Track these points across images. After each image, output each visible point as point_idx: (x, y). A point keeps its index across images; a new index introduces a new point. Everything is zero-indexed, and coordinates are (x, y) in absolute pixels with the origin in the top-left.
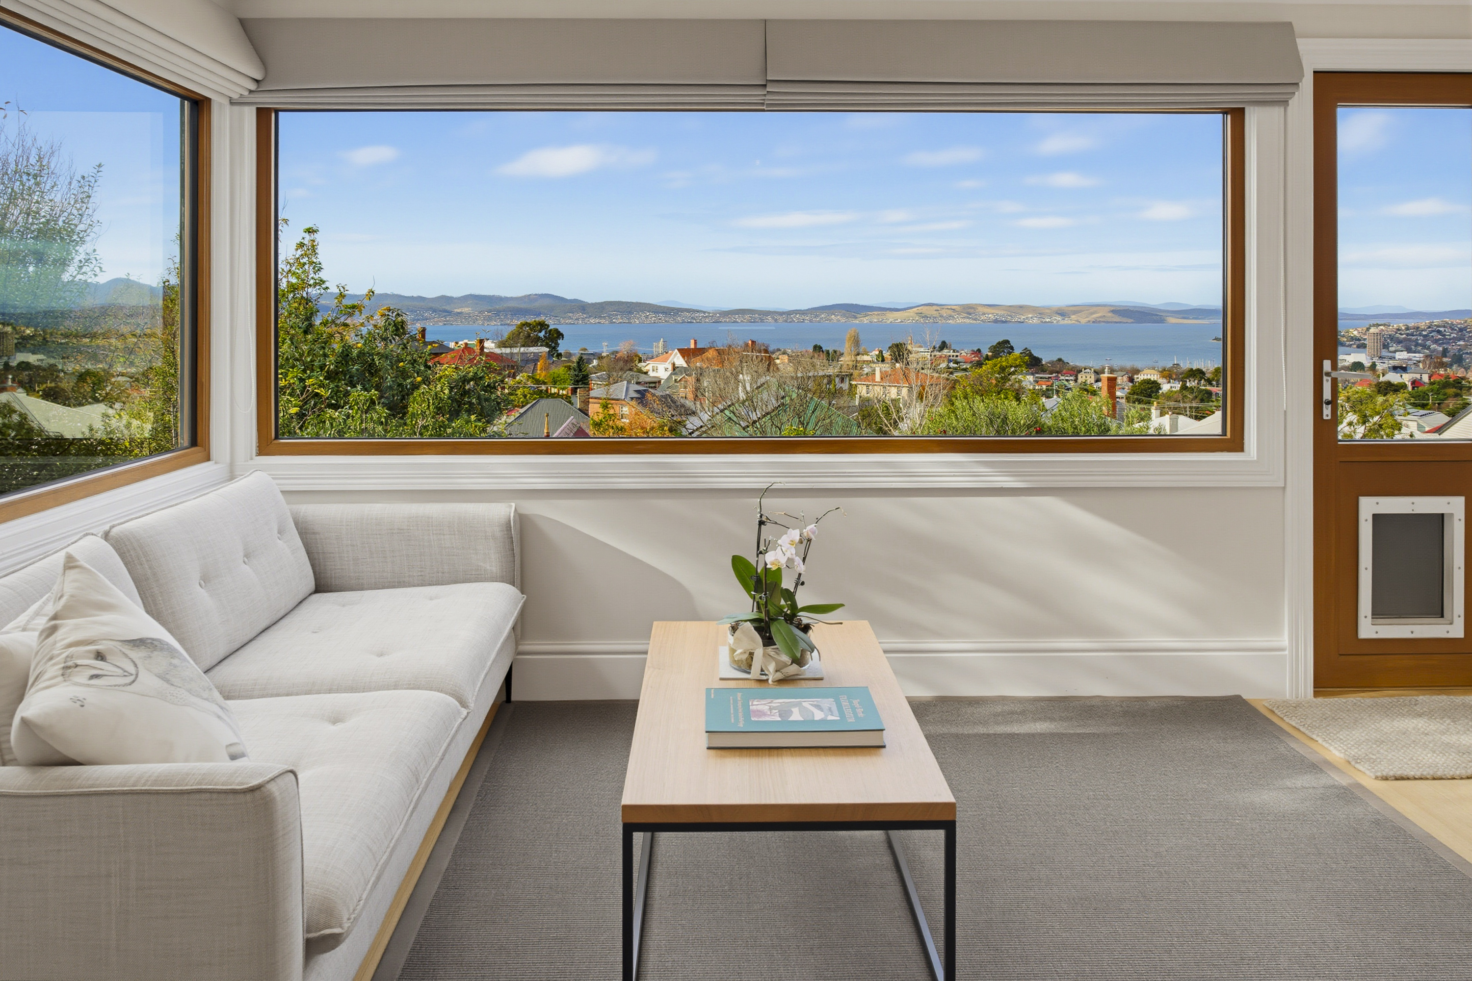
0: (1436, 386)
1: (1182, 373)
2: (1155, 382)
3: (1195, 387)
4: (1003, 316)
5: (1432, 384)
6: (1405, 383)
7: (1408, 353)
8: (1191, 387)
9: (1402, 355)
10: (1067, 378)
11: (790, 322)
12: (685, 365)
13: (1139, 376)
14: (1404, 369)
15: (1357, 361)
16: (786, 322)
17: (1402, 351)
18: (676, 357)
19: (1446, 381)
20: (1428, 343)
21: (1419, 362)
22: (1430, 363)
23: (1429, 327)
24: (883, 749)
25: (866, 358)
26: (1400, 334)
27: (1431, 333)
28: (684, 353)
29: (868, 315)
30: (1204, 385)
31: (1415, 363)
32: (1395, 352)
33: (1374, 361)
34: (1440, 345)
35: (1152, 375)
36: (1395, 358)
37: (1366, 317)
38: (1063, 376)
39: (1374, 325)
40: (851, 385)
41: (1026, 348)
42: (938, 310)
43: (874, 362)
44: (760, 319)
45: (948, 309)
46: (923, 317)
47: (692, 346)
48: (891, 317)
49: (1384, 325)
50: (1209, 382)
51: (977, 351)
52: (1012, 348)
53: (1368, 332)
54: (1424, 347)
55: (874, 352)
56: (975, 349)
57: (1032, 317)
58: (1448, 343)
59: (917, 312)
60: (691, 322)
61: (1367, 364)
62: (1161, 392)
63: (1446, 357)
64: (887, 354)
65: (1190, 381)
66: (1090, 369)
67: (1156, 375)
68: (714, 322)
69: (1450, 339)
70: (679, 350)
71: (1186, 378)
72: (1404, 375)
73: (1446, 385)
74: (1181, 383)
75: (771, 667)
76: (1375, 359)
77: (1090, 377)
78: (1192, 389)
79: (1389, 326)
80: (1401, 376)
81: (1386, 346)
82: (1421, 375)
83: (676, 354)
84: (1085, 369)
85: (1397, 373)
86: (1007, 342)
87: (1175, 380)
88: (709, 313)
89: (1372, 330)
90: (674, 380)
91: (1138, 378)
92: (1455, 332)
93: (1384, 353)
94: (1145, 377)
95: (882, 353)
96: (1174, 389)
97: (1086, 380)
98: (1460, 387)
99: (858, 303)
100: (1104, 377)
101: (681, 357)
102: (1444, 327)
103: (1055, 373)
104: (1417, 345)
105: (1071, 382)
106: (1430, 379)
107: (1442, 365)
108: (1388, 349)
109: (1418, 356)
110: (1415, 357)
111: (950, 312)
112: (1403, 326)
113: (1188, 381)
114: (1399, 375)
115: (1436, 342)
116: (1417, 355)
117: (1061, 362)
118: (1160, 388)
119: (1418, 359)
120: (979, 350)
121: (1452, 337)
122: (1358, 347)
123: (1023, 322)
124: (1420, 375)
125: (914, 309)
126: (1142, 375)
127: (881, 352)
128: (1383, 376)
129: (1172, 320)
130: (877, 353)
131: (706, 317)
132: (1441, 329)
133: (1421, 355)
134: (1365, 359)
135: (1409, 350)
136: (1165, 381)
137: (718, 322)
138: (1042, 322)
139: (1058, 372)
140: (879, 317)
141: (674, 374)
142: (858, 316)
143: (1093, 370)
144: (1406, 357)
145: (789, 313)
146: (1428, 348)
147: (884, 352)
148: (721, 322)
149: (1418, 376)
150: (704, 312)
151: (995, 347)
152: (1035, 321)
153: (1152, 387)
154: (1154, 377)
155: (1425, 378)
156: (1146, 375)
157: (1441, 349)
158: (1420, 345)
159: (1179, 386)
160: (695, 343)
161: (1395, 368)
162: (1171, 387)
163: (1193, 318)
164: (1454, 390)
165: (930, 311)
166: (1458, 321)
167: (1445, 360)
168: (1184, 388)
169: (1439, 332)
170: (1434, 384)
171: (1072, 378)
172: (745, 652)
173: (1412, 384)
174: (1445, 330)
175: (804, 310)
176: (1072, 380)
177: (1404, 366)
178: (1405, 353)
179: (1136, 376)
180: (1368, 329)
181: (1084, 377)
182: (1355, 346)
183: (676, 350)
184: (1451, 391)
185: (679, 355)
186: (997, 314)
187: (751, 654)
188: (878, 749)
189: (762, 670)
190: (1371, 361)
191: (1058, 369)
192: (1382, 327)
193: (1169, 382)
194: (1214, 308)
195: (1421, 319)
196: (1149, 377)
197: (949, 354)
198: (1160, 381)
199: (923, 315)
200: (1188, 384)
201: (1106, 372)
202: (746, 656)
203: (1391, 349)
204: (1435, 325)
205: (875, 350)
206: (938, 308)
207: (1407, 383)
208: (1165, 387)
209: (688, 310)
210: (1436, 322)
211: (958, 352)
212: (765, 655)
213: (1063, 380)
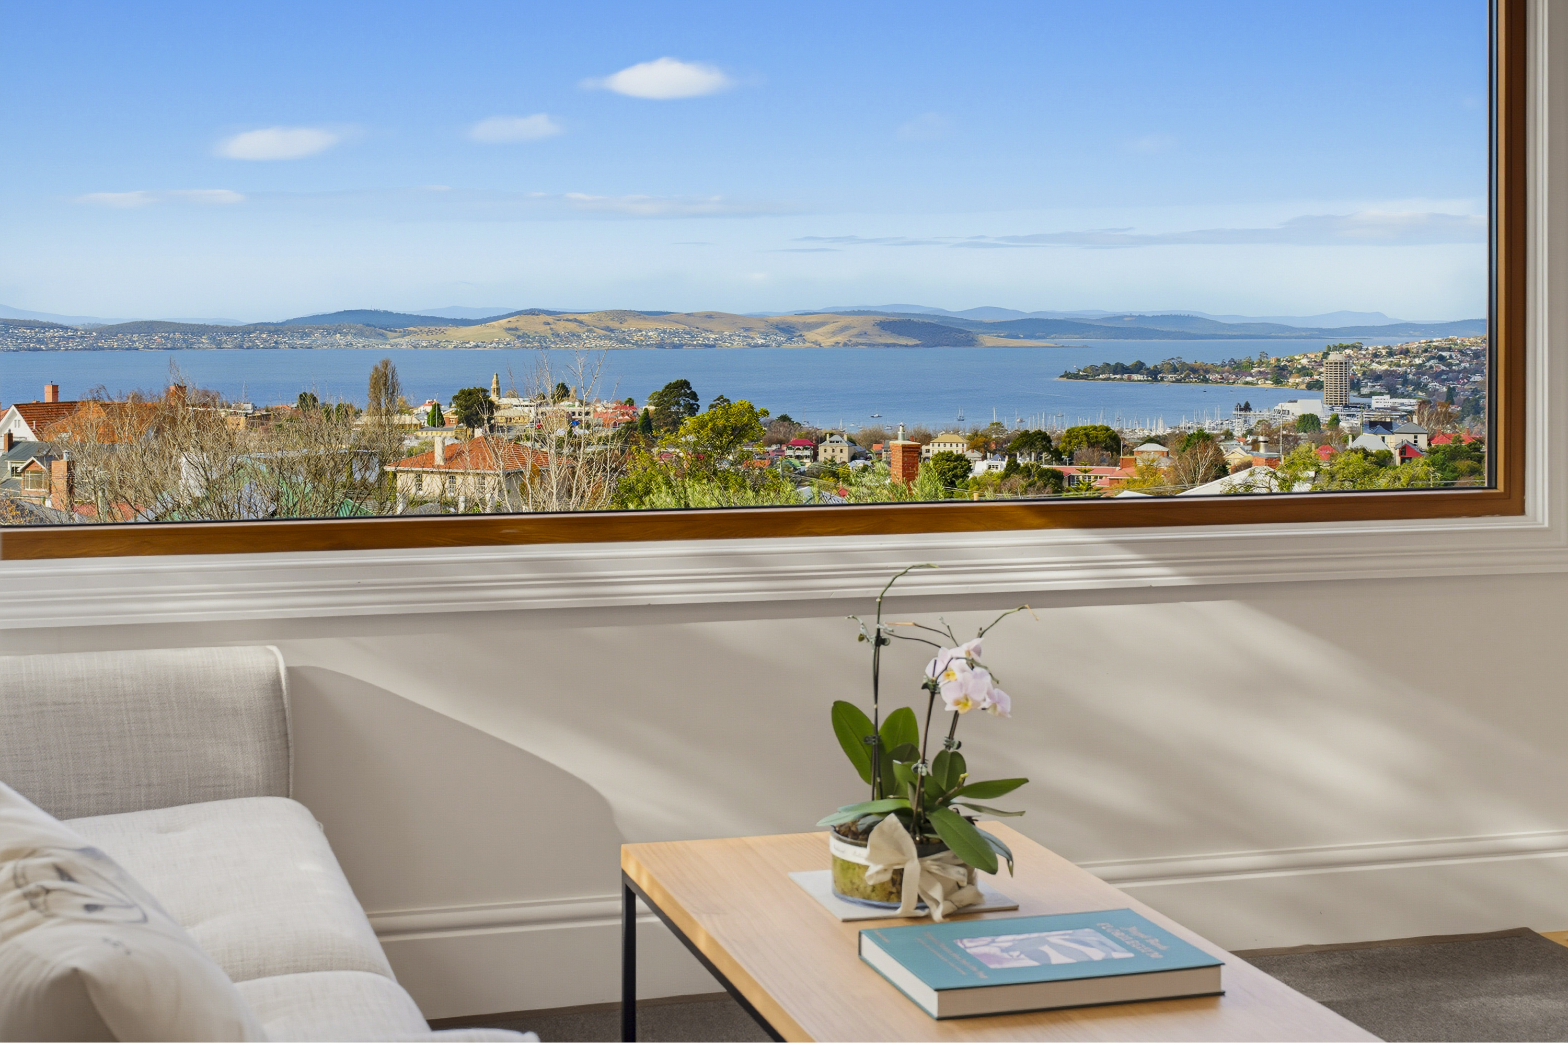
0: (1439, 456)
1: (1006, 441)
2: (960, 458)
3: (1032, 466)
4: (675, 333)
5: (1433, 452)
6: (1389, 452)
7: (1391, 398)
8: (1026, 467)
9: (1382, 402)
10: (798, 453)
11: (248, 348)
12: (32, 438)
13: (930, 447)
14: (1388, 427)
15: (1307, 413)
16: (241, 347)
17: (1381, 394)
18: (13, 423)
19: (1455, 448)
20: (1424, 379)
21: (1411, 413)
22: (1431, 414)
23: (1426, 351)
24: (1222, 999)
25: (407, 419)
26: (1379, 363)
27: (1428, 361)
28: (30, 412)
29: (409, 333)
30: (1047, 462)
31: (1402, 416)
32: (1370, 395)
33: (1335, 412)
34: (1442, 382)
35: (954, 445)
36: (1369, 407)
37: (1322, 333)
38: (791, 449)
39: (1336, 348)
40: (383, 474)
41: (721, 397)
42: (549, 324)
43: (422, 428)
44: (185, 341)
45: (568, 320)
46: (519, 337)
47: (48, 398)
48: (457, 334)
49: (1353, 347)
50: (1057, 456)
51: (627, 402)
52: (694, 396)
53: (1325, 361)
54: (1418, 386)
55: (422, 408)
56: (624, 400)
57: (730, 336)
58: (1457, 379)
59: (508, 326)
60: (35, 349)
61: (1325, 418)
62: (971, 476)
63: (1453, 403)
64: (449, 412)
65: (1021, 454)
66: (842, 436)
67: (960, 445)
68: (85, 349)
69: (1459, 372)
70: (17, 406)
71: (1018, 449)
72: (1388, 437)
73: (1454, 454)
74: (1007, 459)
75: (937, 892)
76: (1338, 410)
77: (841, 451)
78: (1027, 471)
79: (1361, 349)
80: (1383, 439)
81: (1355, 385)
82: (1416, 437)
83: (13, 413)
84: (831, 435)
85: (1376, 433)
86: (686, 384)
87: (994, 453)
88: (76, 330)
89: (1334, 357)
90: (9, 469)
91: (928, 451)
92: (1468, 359)
93: (1353, 398)
94: (942, 449)
95: (439, 409)
96: (994, 470)
97: (833, 457)
98: (1477, 456)
99: (390, 309)
100: (897, 446)
101: (23, 423)
102: (1450, 349)
103: (776, 444)
104: (1406, 382)
105: (805, 460)
106: (1429, 444)
107: (1449, 418)
108: (1359, 390)
109: (1410, 403)
110: (1402, 404)
111: (572, 326)
112: (1383, 349)
113: (1018, 454)
114: (1380, 436)
115: (1437, 376)
116: (1405, 401)
117: (786, 424)
118: (970, 469)
119: (1409, 408)
120: (631, 402)
121: (1462, 367)
122: (1310, 386)
123: (713, 346)
124: (1413, 435)
125: (501, 321)
126: (936, 445)
127: (437, 408)
128: (1354, 439)
129: (989, 340)
130: (429, 409)
131: (69, 338)
132: (1444, 354)
133: (1413, 401)
134: (1320, 409)
135: (1393, 393)
136: (977, 454)
137: (94, 349)
138: (749, 344)
139: (781, 442)
140: (430, 337)
141: (10, 458)
142: (390, 334)
143: (845, 437)
144: (1389, 405)
145: (247, 330)
146: (1424, 388)
147: (442, 407)
148: (102, 349)
149: (1411, 438)
150: (65, 328)
151: (661, 395)
152: (738, 343)
153: (955, 468)
154: (957, 450)
155: (1423, 442)
156: (942, 445)
157: (1445, 389)
158: (1412, 383)
159: (1004, 463)
160: (55, 389)
161: (1372, 425)
162: (990, 468)
163: (1026, 337)
164: (1469, 462)
165: (535, 326)
166: (1472, 339)
167: (1452, 408)
168: (1013, 468)
169: (1441, 359)
170: (1437, 452)
171: (807, 453)
172: (885, 870)
173: (1401, 453)
174: (1451, 357)
175: (277, 324)
176: (807, 457)
177: (1388, 420)
178: (1388, 397)
179: (924, 448)
180: (1326, 355)
181: (829, 450)
182: (1304, 386)
183: (13, 408)
184: (1463, 465)
185: (19, 417)
186: (665, 332)
187: (899, 873)
188: (1213, 999)
189: (920, 899)
190: (1330, 413)
191: (781, 436)
192: (1348, 351)
193: (984, 458)
194: (1062, 318)
195: (1411, 336)
196: (948, 448)
197: (571, 410)
198: (969, 455)
199: (520, 333)
200: (1020, 461)
201: (900, 437)
202: (887, 877)
203: (1365, 391)
204: (1436, 347)
205: (424, 404)
206: (549, 319)
207: (1392, 451)
208: (980, 468)
209: (30, 325)
210: (1437, 341)
211: (587, 404)
212: (926, 871)
213: (791, 456)
